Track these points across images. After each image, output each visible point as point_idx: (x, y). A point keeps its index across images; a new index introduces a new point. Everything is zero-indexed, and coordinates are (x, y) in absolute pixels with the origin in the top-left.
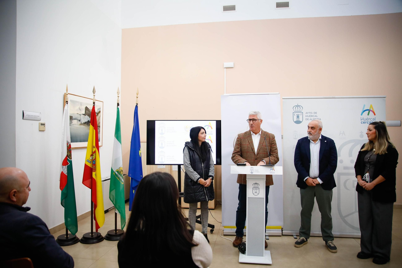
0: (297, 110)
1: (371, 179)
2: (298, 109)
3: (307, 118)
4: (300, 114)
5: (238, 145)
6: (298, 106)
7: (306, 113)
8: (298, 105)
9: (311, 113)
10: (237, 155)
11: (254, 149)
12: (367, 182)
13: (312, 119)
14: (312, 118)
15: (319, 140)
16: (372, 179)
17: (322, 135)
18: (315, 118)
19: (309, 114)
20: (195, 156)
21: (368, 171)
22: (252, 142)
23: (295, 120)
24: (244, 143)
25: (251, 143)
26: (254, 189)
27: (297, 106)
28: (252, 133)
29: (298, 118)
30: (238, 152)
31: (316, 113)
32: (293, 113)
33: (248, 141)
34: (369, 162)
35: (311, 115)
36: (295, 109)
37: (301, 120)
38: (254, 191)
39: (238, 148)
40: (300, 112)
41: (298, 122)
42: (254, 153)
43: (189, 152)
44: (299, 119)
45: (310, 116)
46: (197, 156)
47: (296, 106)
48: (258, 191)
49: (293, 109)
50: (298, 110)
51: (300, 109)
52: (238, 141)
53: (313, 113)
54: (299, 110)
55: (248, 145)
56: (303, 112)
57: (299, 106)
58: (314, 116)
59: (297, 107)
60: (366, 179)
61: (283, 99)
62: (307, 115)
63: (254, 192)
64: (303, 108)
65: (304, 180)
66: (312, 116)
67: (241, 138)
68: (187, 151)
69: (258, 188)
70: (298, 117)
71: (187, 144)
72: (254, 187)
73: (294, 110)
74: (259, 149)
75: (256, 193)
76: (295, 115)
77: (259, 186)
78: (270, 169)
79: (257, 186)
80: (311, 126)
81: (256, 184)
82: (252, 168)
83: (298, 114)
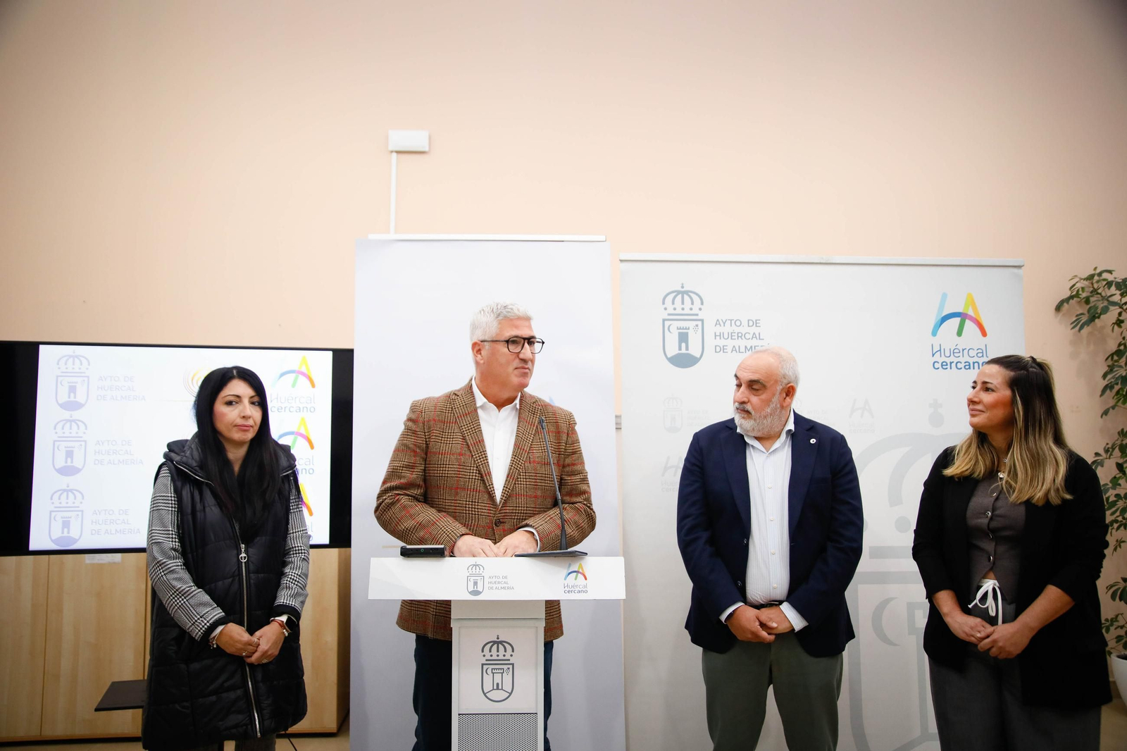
0: (679, 311)
1: (1010, 604)
2: (683, 303)
3: (721, 342)
4: (691, 324)
5: (415, 452)
6: (683, 293)
7: (718, 323)
8: (683, 287)
10: (404, 500)
11: (489, 474)
12: (993, 621)
13: (742, 349)
14: (742, 343)
15: (784, 436)
16: (1012, 608)
18: (754, 342)
19: (727, 329)
20: (207, 510)
21: (991, 569)
22: (481, 442)
23: (673, 350)
24: (444, 448)
25: (475, 446)
26: (489, 671)
27: (678, 292)
28: (480, 400)
29: (683, 345)
30: (410, 485)
31: (756, 323)
32: (664, 320)
33: (464, 438)
34: (993, 532)
35: (737, 330)
36: (673, 303)
37: (694, 350)
38: (488, 679)
39: (411, 467)
40: (693, 317)
41: (684, 361)
42: (491, 496)
43: (176, 491)
44: (687, 349)
45: (731, 336)
46: (212, 512)
47: (674, 294)
48: (507, 678)
49: (664, 303)
50: (683, 309)
51: (692, 304)
52: (414, 432)
53: (745, 323)
54: (687, 311)
55: (461, 454)
56: (702, 321)
57: (687, 292)
58: (748, 336)
59: (680, 296)
60: (988, 607)
61: (621, 261)
62: (719, 329)
63: (488, 687)
64: (702, 304)
65: (723, 617)
66: (740, 336)
67: (429, 421)
68: (166, 486)
69: (505, 667)
70: (683, 338)
71: (173, 455)
72: (490, 662)
73: (665, 309)
74: (513, 476)
75: (498, 689)
76: (673, 329)
77: (512, 653)
78: (565, 572)
79: (504, 656)
80: (747, 376)
81: (498, 643)
82: (476, 565)
83: (683, 329)
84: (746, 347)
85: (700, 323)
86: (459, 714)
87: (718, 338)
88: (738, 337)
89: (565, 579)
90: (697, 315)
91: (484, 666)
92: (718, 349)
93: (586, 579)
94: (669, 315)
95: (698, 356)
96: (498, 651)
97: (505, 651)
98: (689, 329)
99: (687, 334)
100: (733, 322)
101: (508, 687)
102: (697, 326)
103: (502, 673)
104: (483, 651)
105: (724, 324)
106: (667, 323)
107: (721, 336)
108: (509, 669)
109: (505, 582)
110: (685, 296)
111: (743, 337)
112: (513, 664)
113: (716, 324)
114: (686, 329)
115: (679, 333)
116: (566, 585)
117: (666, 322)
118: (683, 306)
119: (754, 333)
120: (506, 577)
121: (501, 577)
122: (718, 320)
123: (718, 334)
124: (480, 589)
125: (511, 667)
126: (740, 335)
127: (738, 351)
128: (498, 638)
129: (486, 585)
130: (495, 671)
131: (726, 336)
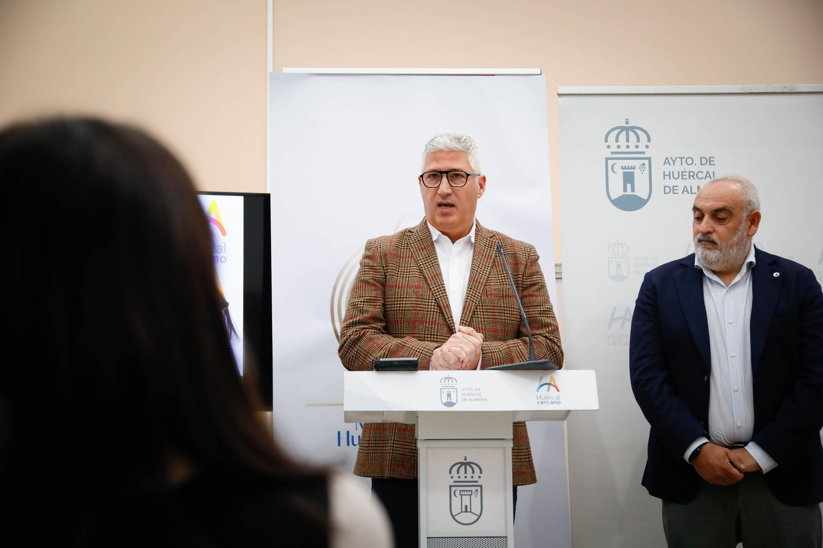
0: (623, 149)
2: (628, 140)
3: (671, 183)
4: (637, 163)
5: (375, 286)
6: (628, 129)
7: (667, 161)
8: (627, 123)
9: (689, 161)
10: (370, 333)
11: (448, 306)
14: (694, 183)
17: (757, 250)
19: (677, 168)
22: (438, 275)
23: (617, 193)
24: (400, 282)
25: (432, 280)
26: (458, 493)
27: (622, 129)
28: (435, 234)
29: (629, 186)
30: (373, 319)
31: (710, 161)
32: (607, 159)
33: (421, 272)
35: (689, 168)
36: (617, 141)
37: (641, 191)
38: (456, 501)
39: (372, 301)
40: (638, 155)
41: (629, 203)
42: (450, 329)
44: (633, 190)
45: (682, 175)
47: (618, 131)
48: (476, 501)
49: (606, 141)
50: (628, 147)
51: (638, 140)
52: (372, 268)
53: (697, 161)
54: (632, 149)
55: (418, 287)
56: (649, 159)
57: (632, 129)
58: (700, 175)
59: (624, 133)
61: (559, 95)
62: (668, 169)
63: (456, 509)
64: (649, 140)
65: (688, 456)
66: (692, 176)
69: (474, 489)
70: (629, 178)
72: (458, 484)
73: (609, 147)
74: (469, 309)
75: (466, 511)
76: (617, 168)
77: (480, 475)
78: (537, 384)
79: (472, 477)
80: (708, 205)
81: (465, 464)
82: (448, 378)
83: (628, 168)
84: (699, 187)
85: (646, 162)
86: (428, 538)
87: (667, 178)
88: (690, 176)
89: (538, 391)
90: (644, 153)
91: (452, 488)
92: (667, 190)
93: (558, 391)
94: (612, 153)
95: (646, 199)
96: (466, 473)
97: (473, 473)
98: (634, 168)
99: (633, 172)
100: (684, 160)
101: (476, 509)
102: (644, 164)
103: (470, 495)
104: (450, 473)
105: (674, 162)
106: (611, 163)
107: (670, 175)
108: (477, 490)
109: (478, 394)
110: (630, 132)
111: (695, 176)
112: (481, 486)
113: (665, 163)
114: (631, 168)
115: (624, 172)
116: (539, 396)
117: (609, 161)
118: (628, 144)
119: (708, 172)
120: (479, 389)
121: (474, 389)
122: (667, 158)
123: (667, 173)
124: (453, 400)
125: (479, 488)
126: (692, 174)
127: (690, 192)
128: (465, 459)
129: (460, 397)
130: (464, 493)
131: (676, 176)
